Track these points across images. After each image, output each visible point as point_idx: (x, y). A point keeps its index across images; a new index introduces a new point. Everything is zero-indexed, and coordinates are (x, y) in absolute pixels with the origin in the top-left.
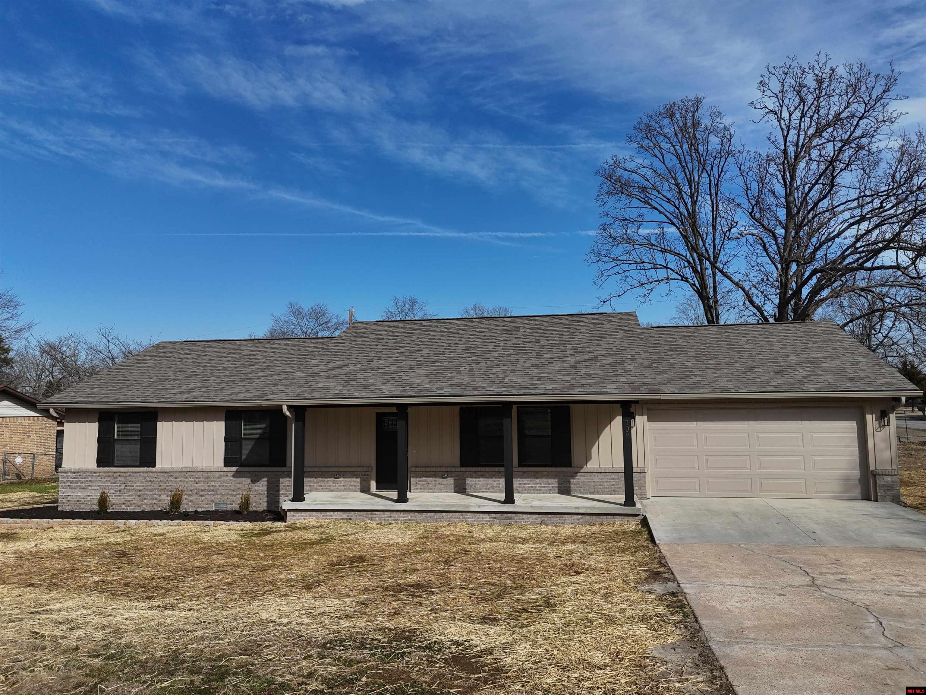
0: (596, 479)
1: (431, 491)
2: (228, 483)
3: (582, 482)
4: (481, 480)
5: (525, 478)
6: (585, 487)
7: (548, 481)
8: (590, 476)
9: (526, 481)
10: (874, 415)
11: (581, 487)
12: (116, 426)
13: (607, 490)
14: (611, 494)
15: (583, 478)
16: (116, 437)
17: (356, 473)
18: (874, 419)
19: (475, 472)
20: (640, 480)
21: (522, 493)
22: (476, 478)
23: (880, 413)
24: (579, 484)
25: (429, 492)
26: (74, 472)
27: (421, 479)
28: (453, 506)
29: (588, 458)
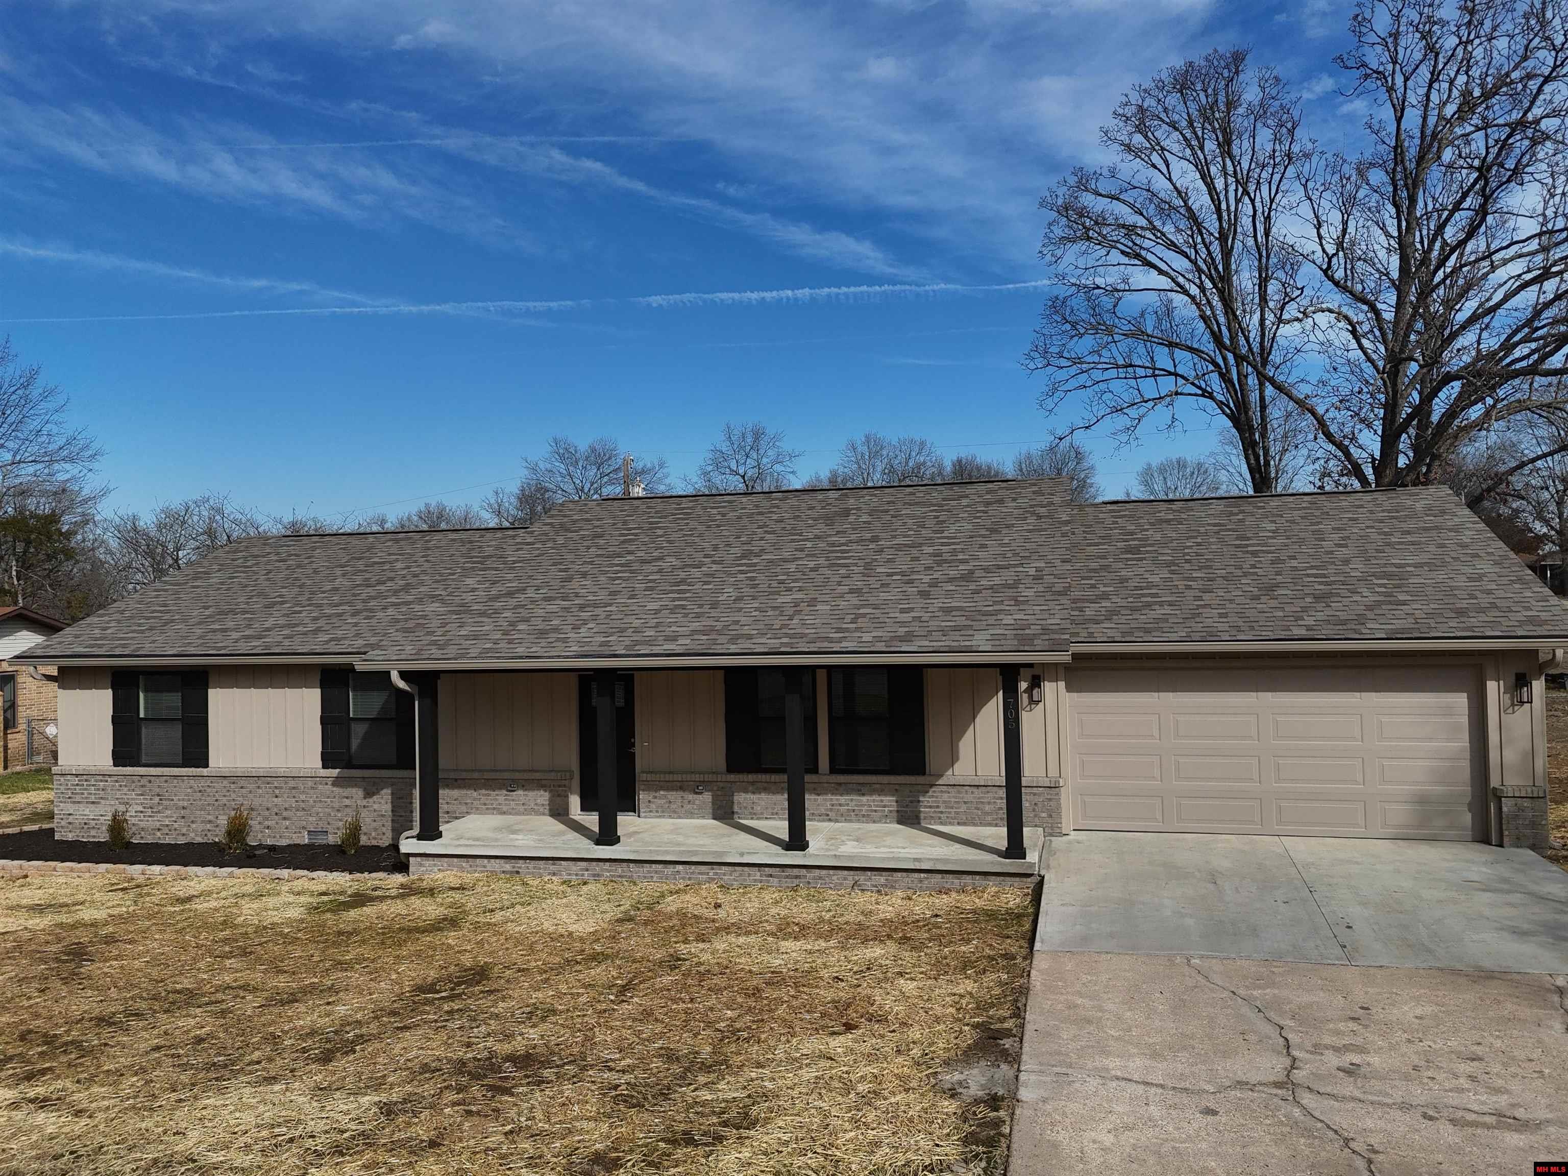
0: (969, 797)
1: (676, 815)
2: (328, 797)
3: (944, 802)
4: (763, 796)
5: (841, 795)
6: (950, 813)
7: (882, 801)
8: (959, 792)
9: (843, 799)
10: (1501, 682)
11: (942, 812)
12: (142, 696)
13: (989, 818)
14: (996, 825)
15: (946, 795)
16: (142, 715)
17: (544, 782)
18: (1502, 690)
19: (753, 783)
20: (1050, 800)
21: (837, 821)
22: (754, 793)
23: (1514, 677)
24: (938, 807)
25: (670, 817)
26: (77, 775)
27: (657, 794)
28: (695, 853)
29: (953, 758)
